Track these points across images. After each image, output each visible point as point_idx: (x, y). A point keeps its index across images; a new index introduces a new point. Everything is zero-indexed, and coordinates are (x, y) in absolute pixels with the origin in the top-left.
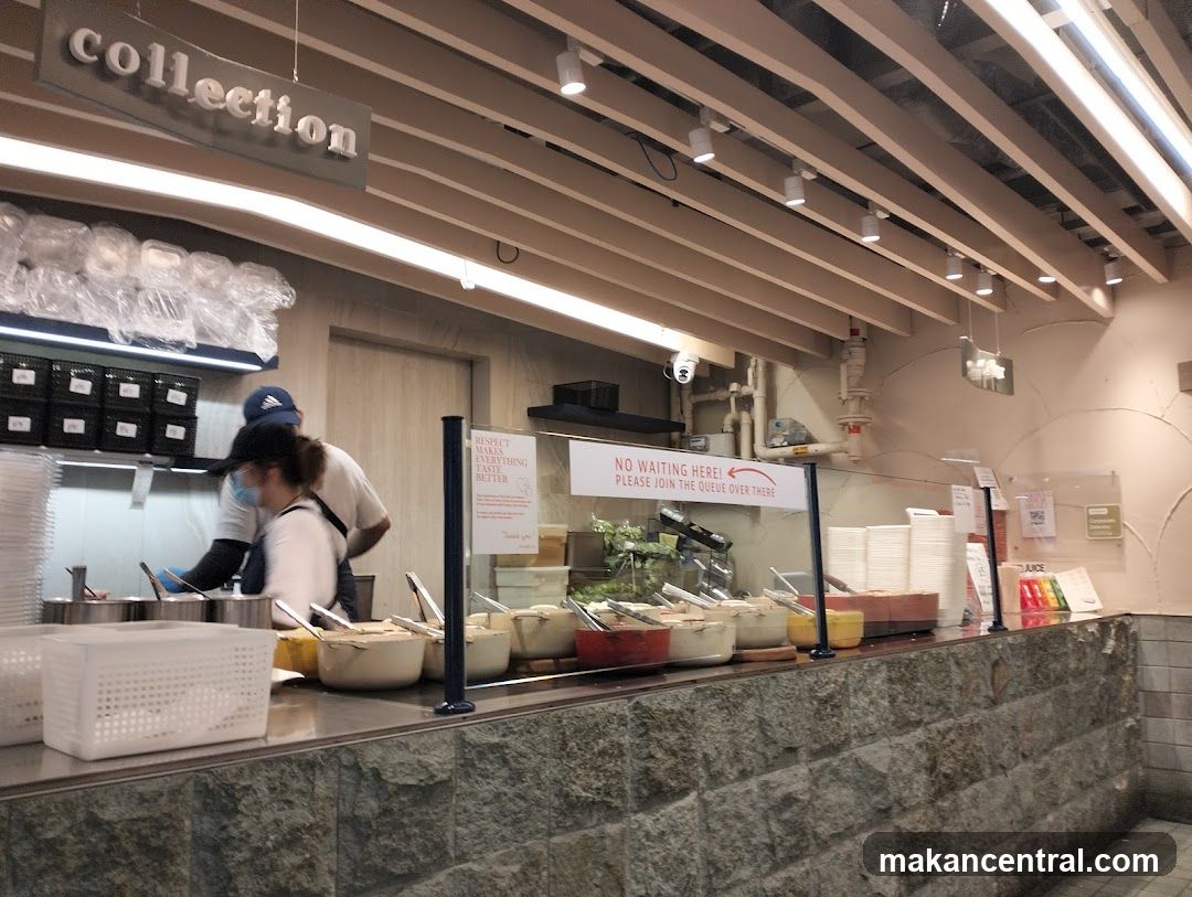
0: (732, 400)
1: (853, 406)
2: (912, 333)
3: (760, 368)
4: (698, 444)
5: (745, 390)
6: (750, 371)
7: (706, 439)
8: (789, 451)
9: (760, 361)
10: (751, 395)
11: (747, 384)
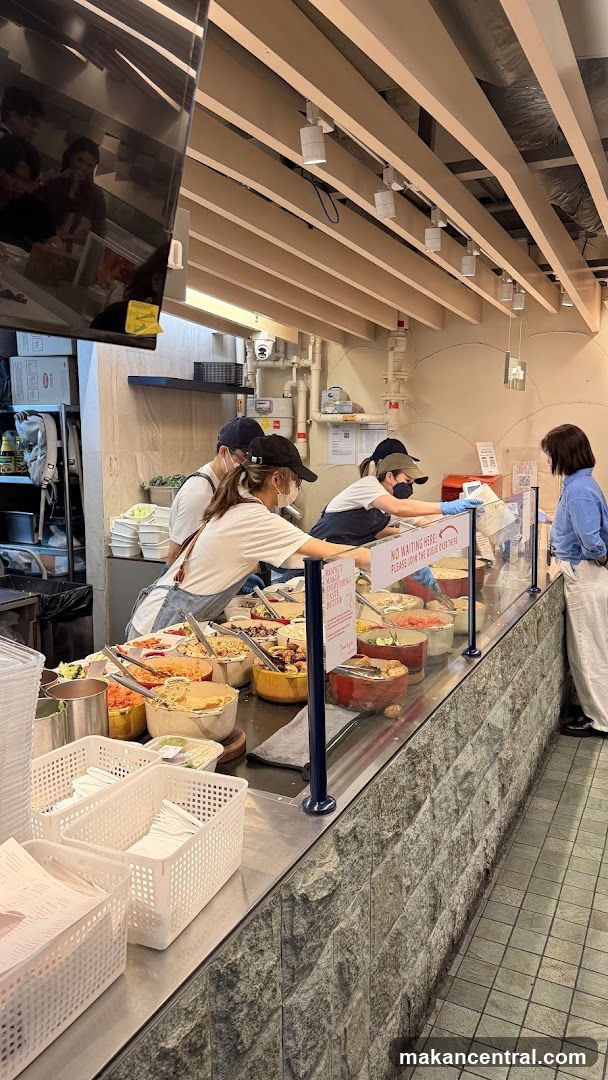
0: (294, 370)
1: (393, 387)
2: (443, 328)
3: (318, 345)
4: (265, 406)
5: (305, 363)
6: (310, 348)
7: (271, 403)
8: (340, 418)
9: (319, 340)
10: (309, 368)
11: (307, 358)
